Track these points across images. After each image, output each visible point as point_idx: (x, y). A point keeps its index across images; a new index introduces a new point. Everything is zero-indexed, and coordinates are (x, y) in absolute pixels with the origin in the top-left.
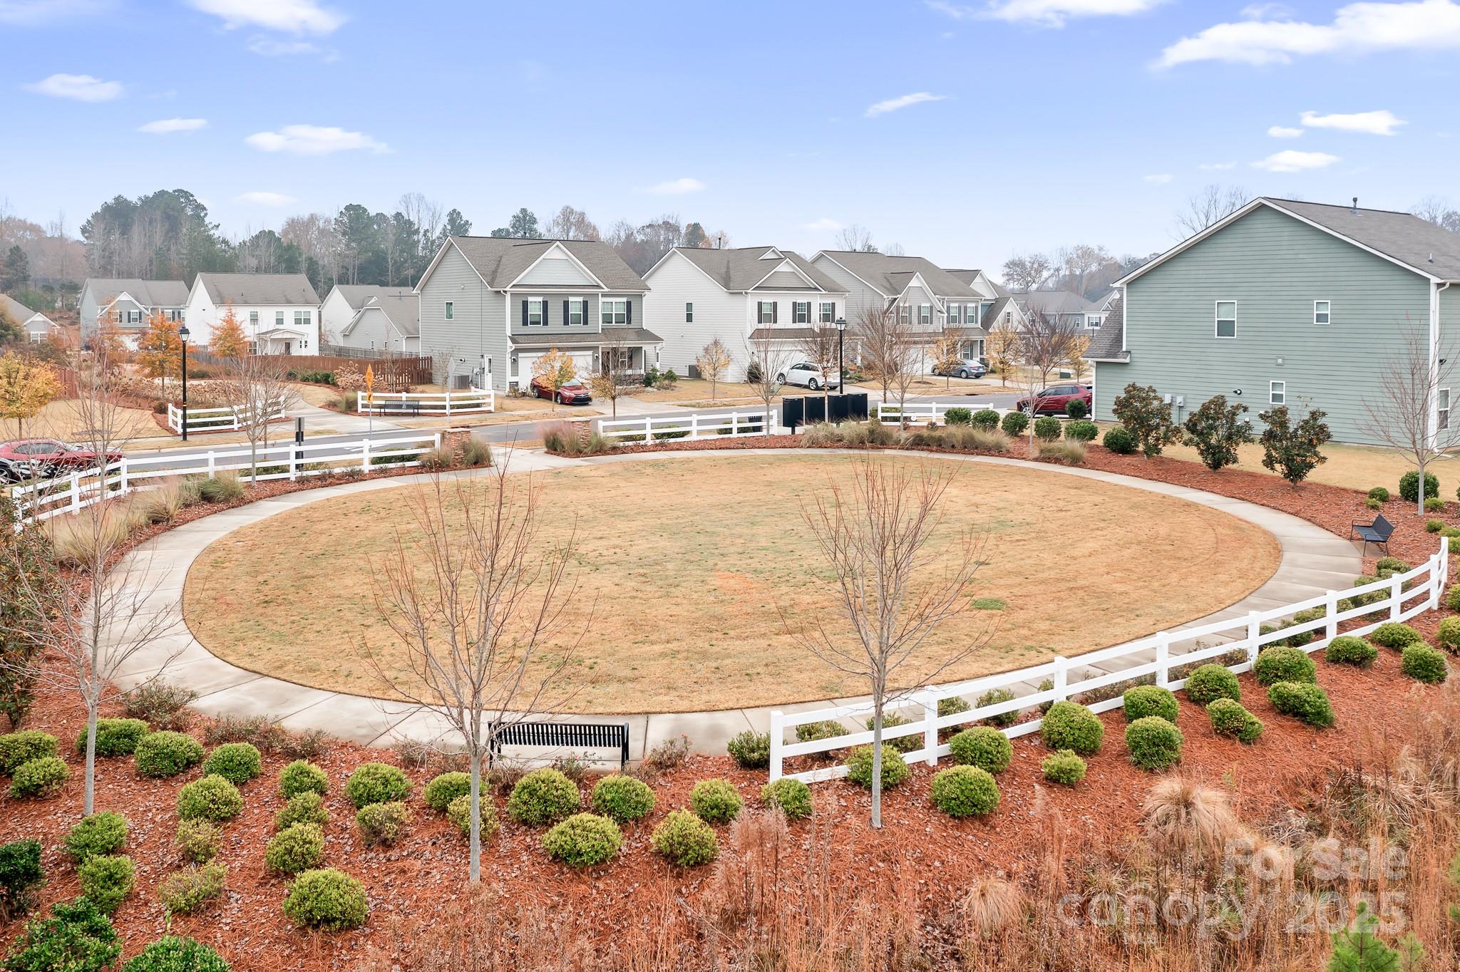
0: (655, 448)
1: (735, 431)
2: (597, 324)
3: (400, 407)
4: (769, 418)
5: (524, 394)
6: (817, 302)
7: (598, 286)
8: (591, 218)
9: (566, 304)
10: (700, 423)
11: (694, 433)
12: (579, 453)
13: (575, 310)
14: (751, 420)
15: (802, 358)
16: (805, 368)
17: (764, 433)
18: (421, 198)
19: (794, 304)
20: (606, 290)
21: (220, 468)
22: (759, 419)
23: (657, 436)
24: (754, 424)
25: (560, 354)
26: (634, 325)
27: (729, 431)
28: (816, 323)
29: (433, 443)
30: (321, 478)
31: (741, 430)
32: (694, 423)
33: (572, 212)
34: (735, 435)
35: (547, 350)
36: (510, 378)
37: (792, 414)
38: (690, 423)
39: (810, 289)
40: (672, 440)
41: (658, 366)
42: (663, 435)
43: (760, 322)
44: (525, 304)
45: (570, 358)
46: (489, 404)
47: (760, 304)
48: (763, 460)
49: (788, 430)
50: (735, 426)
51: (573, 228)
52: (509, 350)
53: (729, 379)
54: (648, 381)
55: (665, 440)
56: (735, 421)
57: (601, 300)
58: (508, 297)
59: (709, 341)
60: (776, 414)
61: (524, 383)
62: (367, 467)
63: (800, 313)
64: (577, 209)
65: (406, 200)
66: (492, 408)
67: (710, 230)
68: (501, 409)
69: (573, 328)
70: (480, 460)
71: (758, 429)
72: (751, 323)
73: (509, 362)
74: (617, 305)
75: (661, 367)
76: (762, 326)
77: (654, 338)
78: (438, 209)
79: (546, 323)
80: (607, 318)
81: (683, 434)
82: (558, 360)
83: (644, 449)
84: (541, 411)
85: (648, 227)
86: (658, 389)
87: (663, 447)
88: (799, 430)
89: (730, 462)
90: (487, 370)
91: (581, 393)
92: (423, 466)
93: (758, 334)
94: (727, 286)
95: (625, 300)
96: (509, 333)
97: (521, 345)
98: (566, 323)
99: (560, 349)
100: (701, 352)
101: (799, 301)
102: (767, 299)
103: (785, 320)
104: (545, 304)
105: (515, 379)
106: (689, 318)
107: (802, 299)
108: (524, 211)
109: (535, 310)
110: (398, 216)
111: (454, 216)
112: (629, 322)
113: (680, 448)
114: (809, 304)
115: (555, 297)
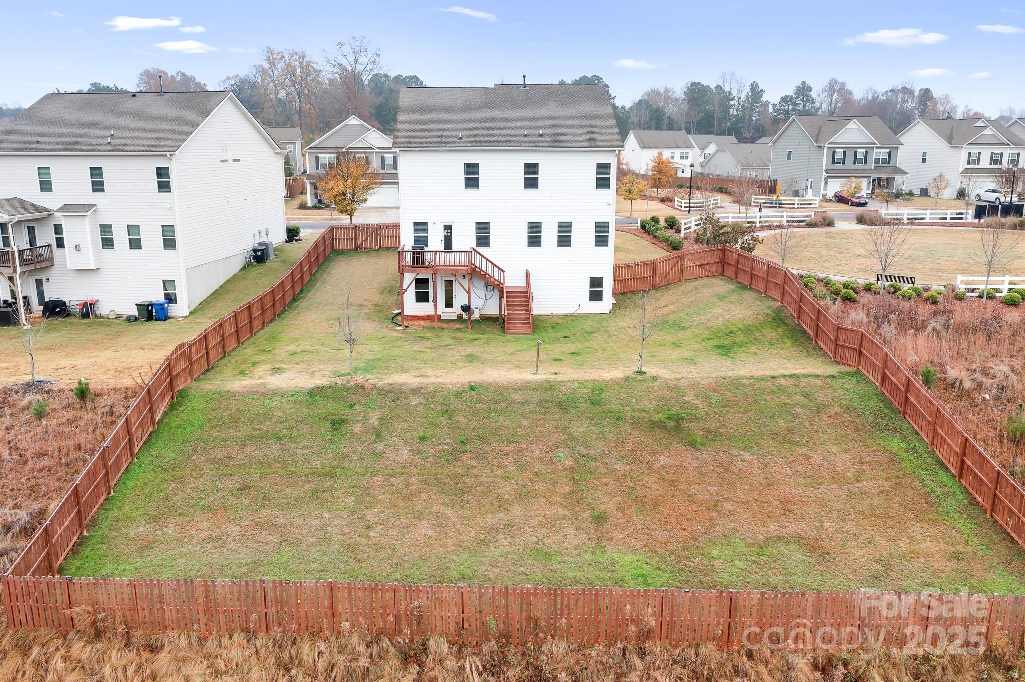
0: (908, 224)
1: (948, 219)
2: (872, 164)
3: (772, 203)
4: (967, 214)
5: (831, 200)
6: (1008, 153)
7: (875, 144)
8: (849, 87)
9: (856, 153)
10: (931, 214)
11: (928, 219)
12: (873, 224)
13: (861, 156)
14: (958, 214)
15: (993, 186)
16: (994, 191)
17: (964, 221)
18: (732, 75)
19: (992, 154)
20: (879, 145)
21: (733, 220)
22: (962, 214)
23: (909, 219)
24: (959, 217)
25: (855, 180)
26: (892, 165)
27: (946, 219)
28: (1005, 165)
29: (810, 216)
30: (769, 227)
31: (952, 219)
32: (928, 214)
33: (836, 82)
34: (948, 221)
35: (849, 177)
36: (823, 192)
37: (980, 212)
38: (926, 214)
39: (1004, 144)
40: (917, 222)
41: (904, 188)
42: (912, 219)
43: (968, 164)
44: (834, 153)
45: (861, 182)
46: (816, 204)
47: (970, 154)
48: (962, 231)
49: (977, 221)
50: (949, 217)
51: (836, 94)
52: (824, 177)
53: (945, 197)
54: (898, 196)
55: (912, 221)
56: (949, 214)
57: (875, 151)
58: (826, 149)
59: (937, 175)
60: (972, 212)
61: (830, 194)
62: (785, 224)
63: (996, 159)
64: (840, 80)
65: (723, 76)
66: (817, 206)
67: (937, 93)
68: (821, 207)
69: (858, 166)
70: (830, 224)
71: (961, 219)
72: (963, 164)
73: (823, 183)
74: (883, 154)
75: (905, 189)
76: (969, 167)
77: (902, 172)
78: (744, 81)
79: (844, 163)
80: (877, 161)
81: (922, 219)
82: (854, 182)
83: (903, 224)
84: (842, 209)
85: (890, 92)
86: (904, 200)
87: (912, 224)
88: (982, 221)
89: (945, 231)
90: (809, 187)
91: (863, 200)
92: (807, 225)
93: (966, 171)
94: (950, 143)
95: (888, 151)
96: (824, 168)
97: (831, 174)
98: (855, 163)
99: (856, 177)
100: (932, 181)
101: (995, 152)
102: (975, 150)
103: (985, 163)
104: (845, 153)
105: (825, 192)
106: (924, 161)
107: (997, 150)
108: (803, 83)
109: (839, 156)
110: (718, 87)
111: (754, 87)
112: (889, 163)
113: (920, 225)
114: (1002, 154)
115: (851, 151)
